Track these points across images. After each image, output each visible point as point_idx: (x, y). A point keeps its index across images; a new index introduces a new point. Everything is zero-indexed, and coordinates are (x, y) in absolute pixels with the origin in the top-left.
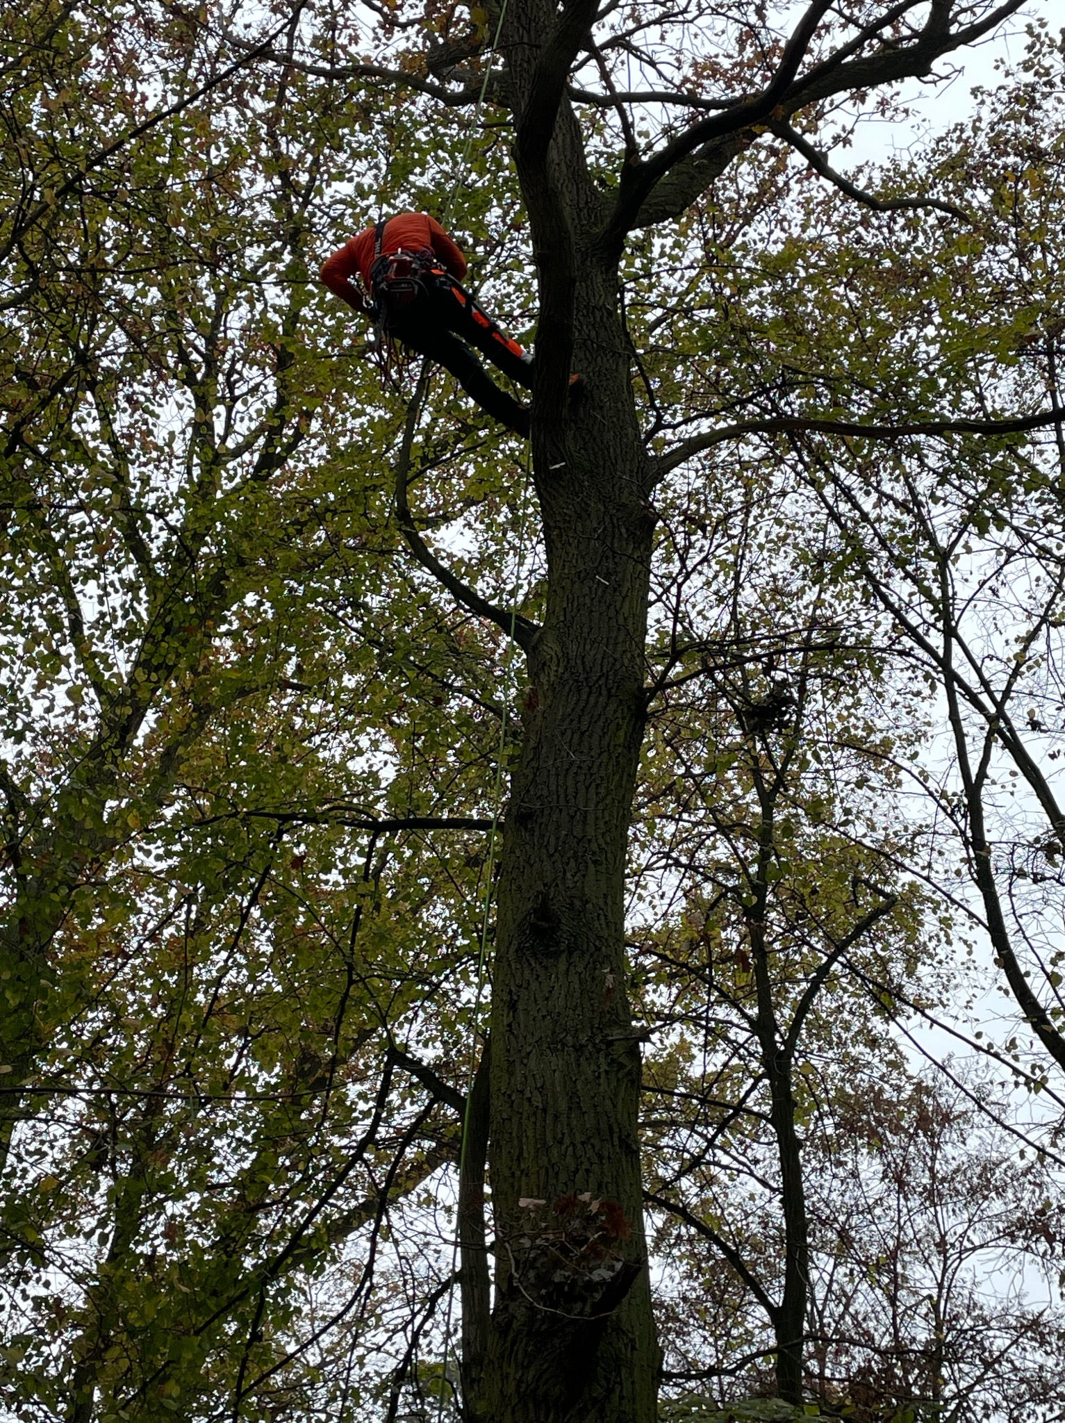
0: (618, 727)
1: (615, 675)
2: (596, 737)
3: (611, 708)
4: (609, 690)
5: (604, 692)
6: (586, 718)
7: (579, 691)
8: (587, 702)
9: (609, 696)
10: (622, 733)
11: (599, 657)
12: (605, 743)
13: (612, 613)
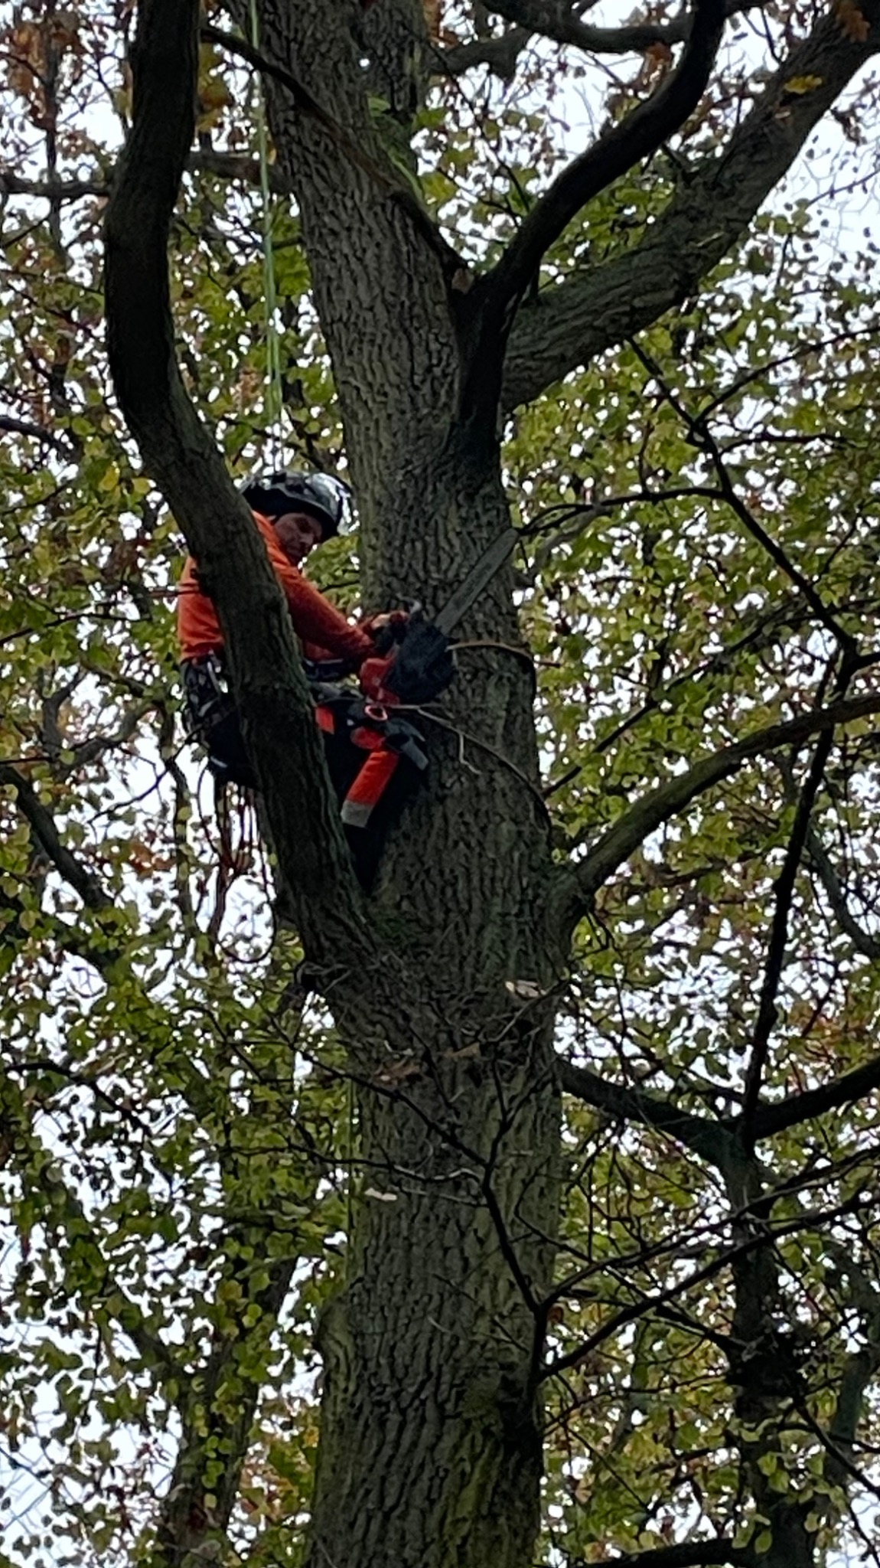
0: (464, 1479)
1: (455, 1370)
2: (414, 1514)
3: (447, 1442)
4: (440, 1407)
5: (431, 1413)
6: (395, 1479)
7: (382, 1423)
8: (397, 1444)
9: (442, 1418)
10: (470, 1493)
11: (423, 1340)
12: (433, 1522)
13: (450, 1236)
